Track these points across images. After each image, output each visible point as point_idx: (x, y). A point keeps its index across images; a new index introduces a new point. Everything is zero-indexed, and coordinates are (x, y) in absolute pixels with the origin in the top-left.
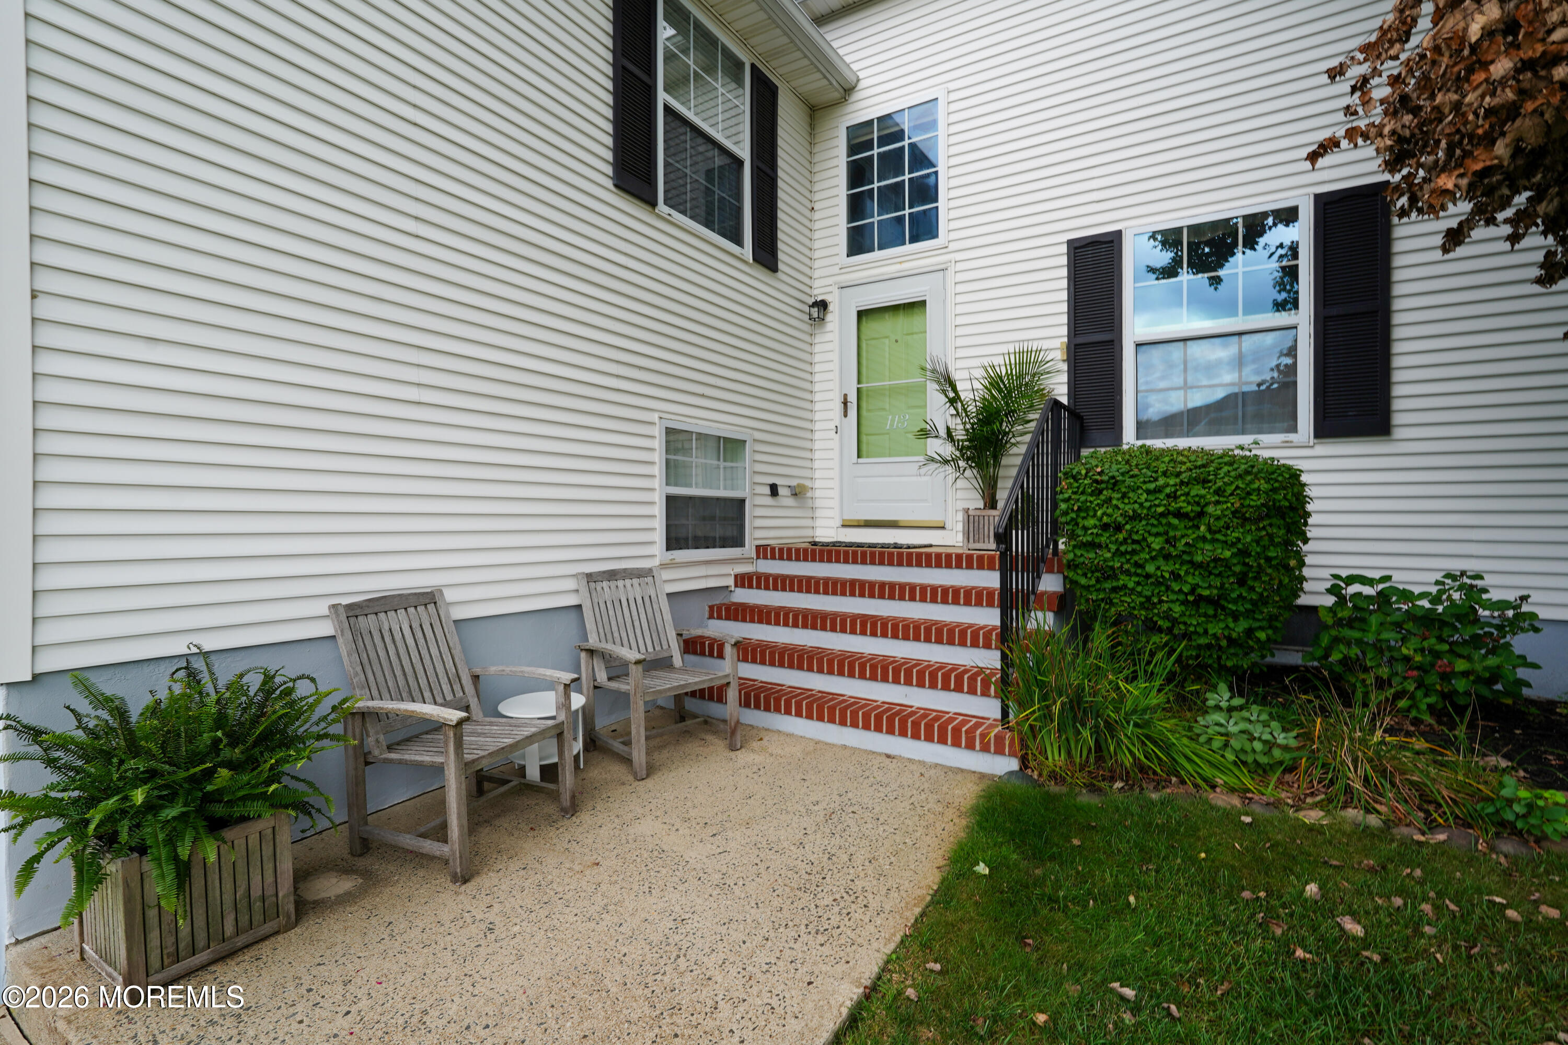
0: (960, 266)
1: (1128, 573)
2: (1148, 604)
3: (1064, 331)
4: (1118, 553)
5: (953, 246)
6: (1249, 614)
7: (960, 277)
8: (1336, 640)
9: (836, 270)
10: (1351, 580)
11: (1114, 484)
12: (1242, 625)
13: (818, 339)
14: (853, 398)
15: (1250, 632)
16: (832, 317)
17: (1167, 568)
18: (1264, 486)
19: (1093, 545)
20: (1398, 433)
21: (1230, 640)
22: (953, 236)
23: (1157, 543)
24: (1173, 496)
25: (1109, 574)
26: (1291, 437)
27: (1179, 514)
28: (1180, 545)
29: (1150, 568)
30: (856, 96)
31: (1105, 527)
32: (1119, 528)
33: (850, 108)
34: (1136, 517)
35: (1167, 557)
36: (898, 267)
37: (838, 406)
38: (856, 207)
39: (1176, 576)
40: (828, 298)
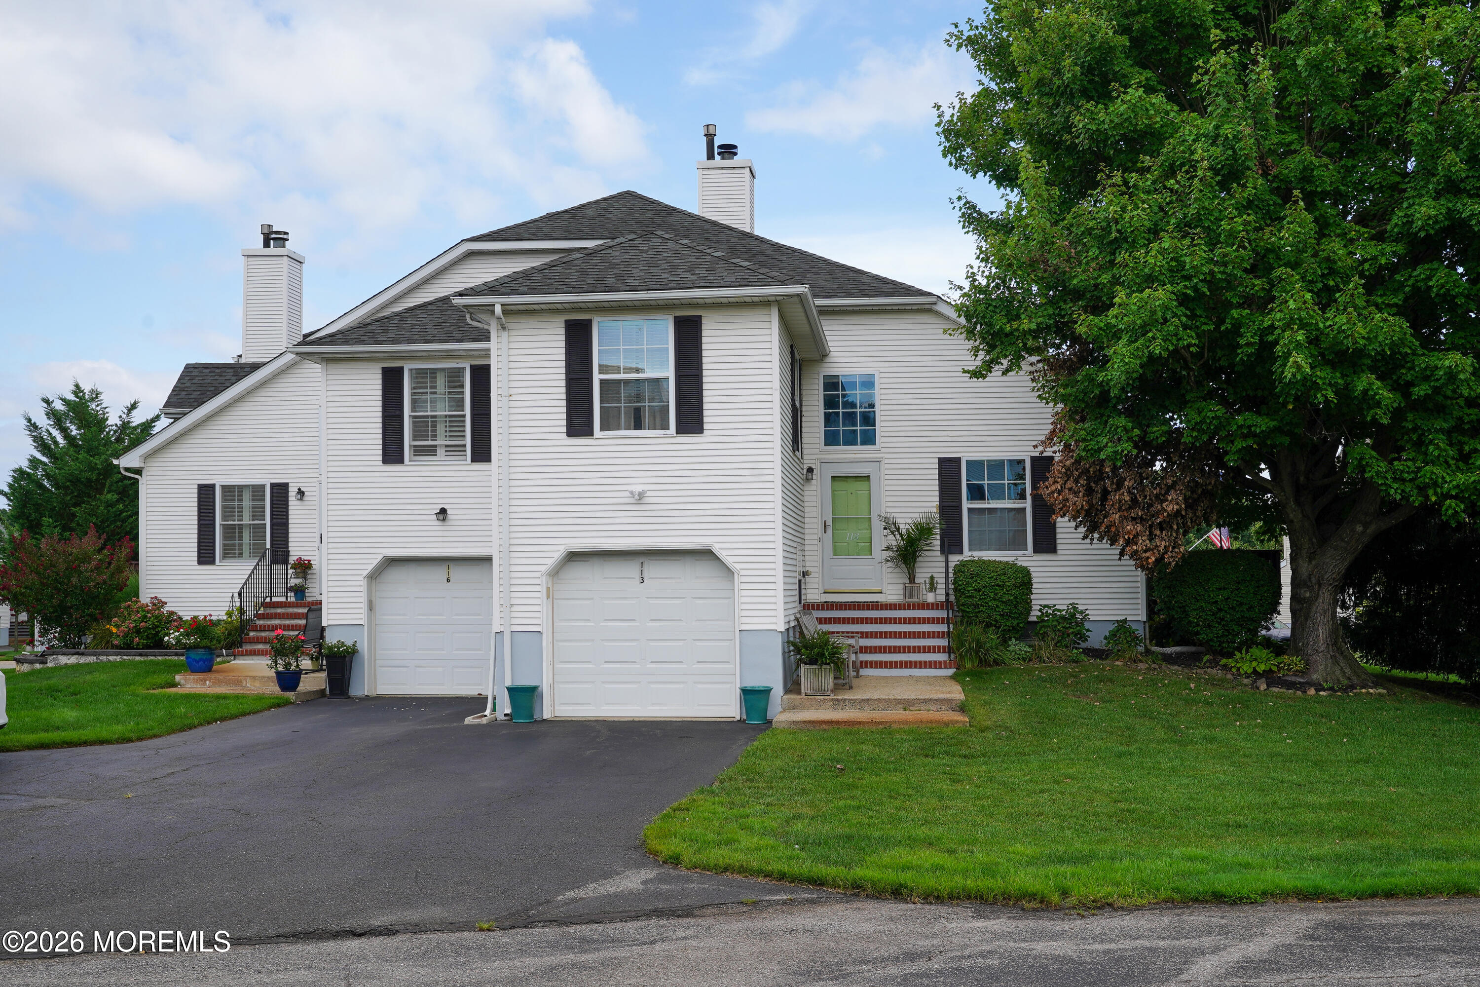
0: (887, 461)
1: (982, 605)
2: (989, 616)
3: (937, 499)
4: (980, 599)
5: (883, 450)
6: (1017, 618)
7: (887, 466)
8: (1041, 627)
9: (817, 451)
10: (1045, 606)
11: (978, 575)
12: (1016, 622)
13: (806, 488)
14: (829, 523)
15: (1018, 624)
16: (816, 476)
17: (995, 603)
18: (1020, 575)
19: (971, 597)
20: (1059, 552)
21: (1013, 627)
22: (883, 445)
23: (992, 595)
24: (996, 579)
25: (976, 606)
26: (1026, 552)
27: (998, 585)
28: (999, 596)
29: (990, 604)
30: (828, 360)
31: (975, 590)
32: (980, 591)
33: (826, 365)
34: (985, 587)
35: (995, 600)
36: (853, 456)
37: (820, 527)
38: (829, 419)
39: (997, 606)
40: (814, 467)
